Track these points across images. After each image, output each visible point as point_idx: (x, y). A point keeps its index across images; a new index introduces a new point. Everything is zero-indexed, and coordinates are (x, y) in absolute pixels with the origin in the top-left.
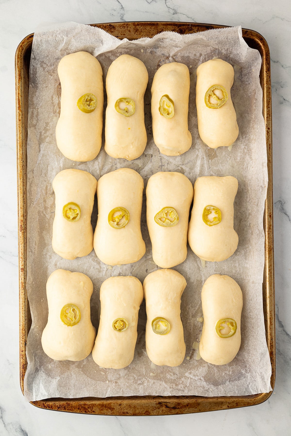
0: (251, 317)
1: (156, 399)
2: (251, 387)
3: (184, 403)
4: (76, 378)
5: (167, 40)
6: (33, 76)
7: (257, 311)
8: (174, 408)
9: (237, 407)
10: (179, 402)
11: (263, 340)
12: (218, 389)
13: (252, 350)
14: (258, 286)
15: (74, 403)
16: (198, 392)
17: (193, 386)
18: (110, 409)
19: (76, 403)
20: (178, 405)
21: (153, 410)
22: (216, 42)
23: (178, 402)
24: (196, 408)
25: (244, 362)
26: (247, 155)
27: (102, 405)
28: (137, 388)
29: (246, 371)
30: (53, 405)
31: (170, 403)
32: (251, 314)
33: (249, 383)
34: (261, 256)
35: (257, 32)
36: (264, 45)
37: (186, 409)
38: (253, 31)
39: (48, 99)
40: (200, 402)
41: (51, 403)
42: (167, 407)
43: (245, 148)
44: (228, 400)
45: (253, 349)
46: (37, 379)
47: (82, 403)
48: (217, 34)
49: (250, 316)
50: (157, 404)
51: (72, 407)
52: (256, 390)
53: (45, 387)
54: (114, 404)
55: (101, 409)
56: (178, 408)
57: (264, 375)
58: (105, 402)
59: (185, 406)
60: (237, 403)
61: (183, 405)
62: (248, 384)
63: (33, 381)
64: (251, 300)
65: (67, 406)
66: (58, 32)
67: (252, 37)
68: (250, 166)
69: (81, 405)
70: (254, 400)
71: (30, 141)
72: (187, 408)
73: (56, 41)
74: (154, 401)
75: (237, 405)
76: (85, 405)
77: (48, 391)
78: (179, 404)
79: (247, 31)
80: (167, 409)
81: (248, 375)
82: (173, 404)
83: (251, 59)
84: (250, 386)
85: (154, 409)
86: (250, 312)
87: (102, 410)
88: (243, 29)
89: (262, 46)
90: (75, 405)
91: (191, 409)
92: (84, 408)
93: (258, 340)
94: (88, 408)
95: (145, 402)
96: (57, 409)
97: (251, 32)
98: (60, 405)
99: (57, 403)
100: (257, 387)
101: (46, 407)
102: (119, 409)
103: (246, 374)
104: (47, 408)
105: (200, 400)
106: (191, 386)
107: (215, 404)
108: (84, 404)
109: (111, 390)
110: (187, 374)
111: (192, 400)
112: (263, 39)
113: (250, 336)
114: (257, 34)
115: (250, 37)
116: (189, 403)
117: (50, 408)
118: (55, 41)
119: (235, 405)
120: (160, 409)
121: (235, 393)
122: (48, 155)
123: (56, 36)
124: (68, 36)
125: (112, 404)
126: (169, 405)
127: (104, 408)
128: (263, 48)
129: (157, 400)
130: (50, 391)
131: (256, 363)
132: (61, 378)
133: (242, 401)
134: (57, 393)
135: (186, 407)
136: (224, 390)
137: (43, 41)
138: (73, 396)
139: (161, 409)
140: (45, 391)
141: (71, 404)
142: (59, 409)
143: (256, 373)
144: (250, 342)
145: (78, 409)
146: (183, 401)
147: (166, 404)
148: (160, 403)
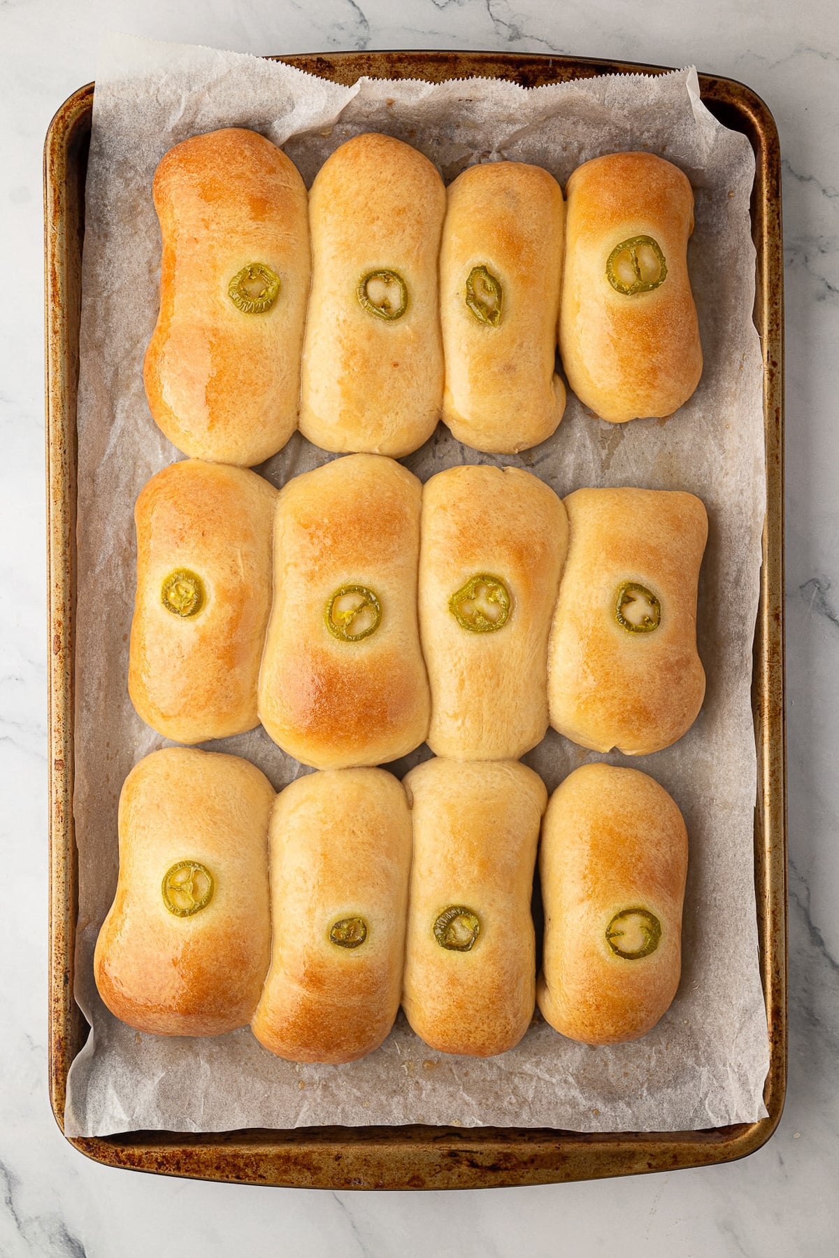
0: (715, 906)
1: (442, 1142)
2: (709, 1105)
3: (523, 1154)
4: (212, 1072)
5: (485, 105)
6: (97, 203)
7: (736, 887)
8: (494, 1168)
9: (675, 1166)
10: (509, 1151)
11: (750, 969)
12: (615, 1112)
13: (717, 998)
14: (739, 815)
15: (205, 1150)
16: (560, 1117)
17: (544, 1101)
18: (309, 1169)
19: (211, 1152)
20: (506, 1160)
21: (433, 1172)
22: (626, 112)
23: (505, 1151)
24: (557, 1169)
25: (692, 1034)
26: (710, 437)
27: (287, 1159)
28: (385, 1102)
29: (697, 1058)
30: (144, 1156)
31: (481, 1153)
32: (718, 895)
33: (706, 1095)
34: (743, 731)
35: (744, 85)
36: (762, 121)
37: (527, 1172)
38: (731, 83)
39: (137, 269)
40: (568, 1153)
41: (137, 1151)
42: (473, 1164)
43: (703, 417)
44: (649, 1147)
45: (720, 997)
46: (99, 1073)
47: (228, 1150)
48: (628, 90)
49: (713, 903)
50: (443, 1155)
51: (198, 1162)
52: (724, 1113)
53: (123, 1097)
54: (320, 1154)
55: (283, 1168)
56: (506, 1169)
57: (748, 1073)
58: (295, 1150)
59: (525, 1163)
60: (675, 1156)
61: (520, 1160)
62: (701, 1096)
63: (88, 1080)
64: (719, 856)
65: (185, 1160)
66: (163, 81)
67: (729, 99)
68: (719, 469)
69: (224, 1158)
70: (726, 1146)
71: (87, 390)
72: (532, 1170)
73: (160, 104)
74: (437, 1146)
75: (676, 1161)
76: (236, 1156)
77: (130, 1109)
78: (507, 1157)
79: (715, 82)
80: (474, 1170)
81: (704, 1071)
82: (493, 1156)
83: (727, 163)
84: (707, 1102)
85: (435, 1169)
86: (714, 890)
87: (286, 1172)
88: (702, 76)
89: (757, 124)
90: (208, 1156)
91: (543, 1172)
92: (234, 1166)
93: (736, 972)
94: (246, 1165)
95: (410, 1150)
96: (156, 1169)
97: (726, 85)
98: (164, 1157)
99: (157, 1149)
100: (726, 1106)
101: (125, 1163)
102: (334, 1168)
103: (697, 1068)
104: (128, 1166)
105: (568, 1147)
106: (540, 1101)
107: (612, 1156)
108: (233, 1153)
109: (309, 1109)
110: (528, 1067)
111: (546, 1144)
112: (760, 106)
113: (711, 960)
114: (744, 91)
115: (723, 98)
116: (536, 1155)
117: (135, 1164)
118: (157, 105)
119: (670, 1161)
120: (453, 1171)
121: (664, 1122)
122: (138, 430)
123: (158, 90)
124: (193, 89)
125: (315, 1156)
126: (479, 1159)
127: (292, 1167)
128: (760, 131)
129: (444, 1145)
130: (137, 1110)
131: (727, 1037)
132: (167, 1074)
133: (689, 1149)
134: (156, 1119)
135: (529, 1165)
136: (633, 1112)
137: (121, 108)
138: (203, 1125)
139: (456, 1170)
140: (121, 1110)
141: (197, 1155)
142: (162, 1167)
143: (724, 1065)
144: (712, 976)
145: (217, 1168)
146: (519, 1147)
147: (469, 1158)
148: (453, 1154)
